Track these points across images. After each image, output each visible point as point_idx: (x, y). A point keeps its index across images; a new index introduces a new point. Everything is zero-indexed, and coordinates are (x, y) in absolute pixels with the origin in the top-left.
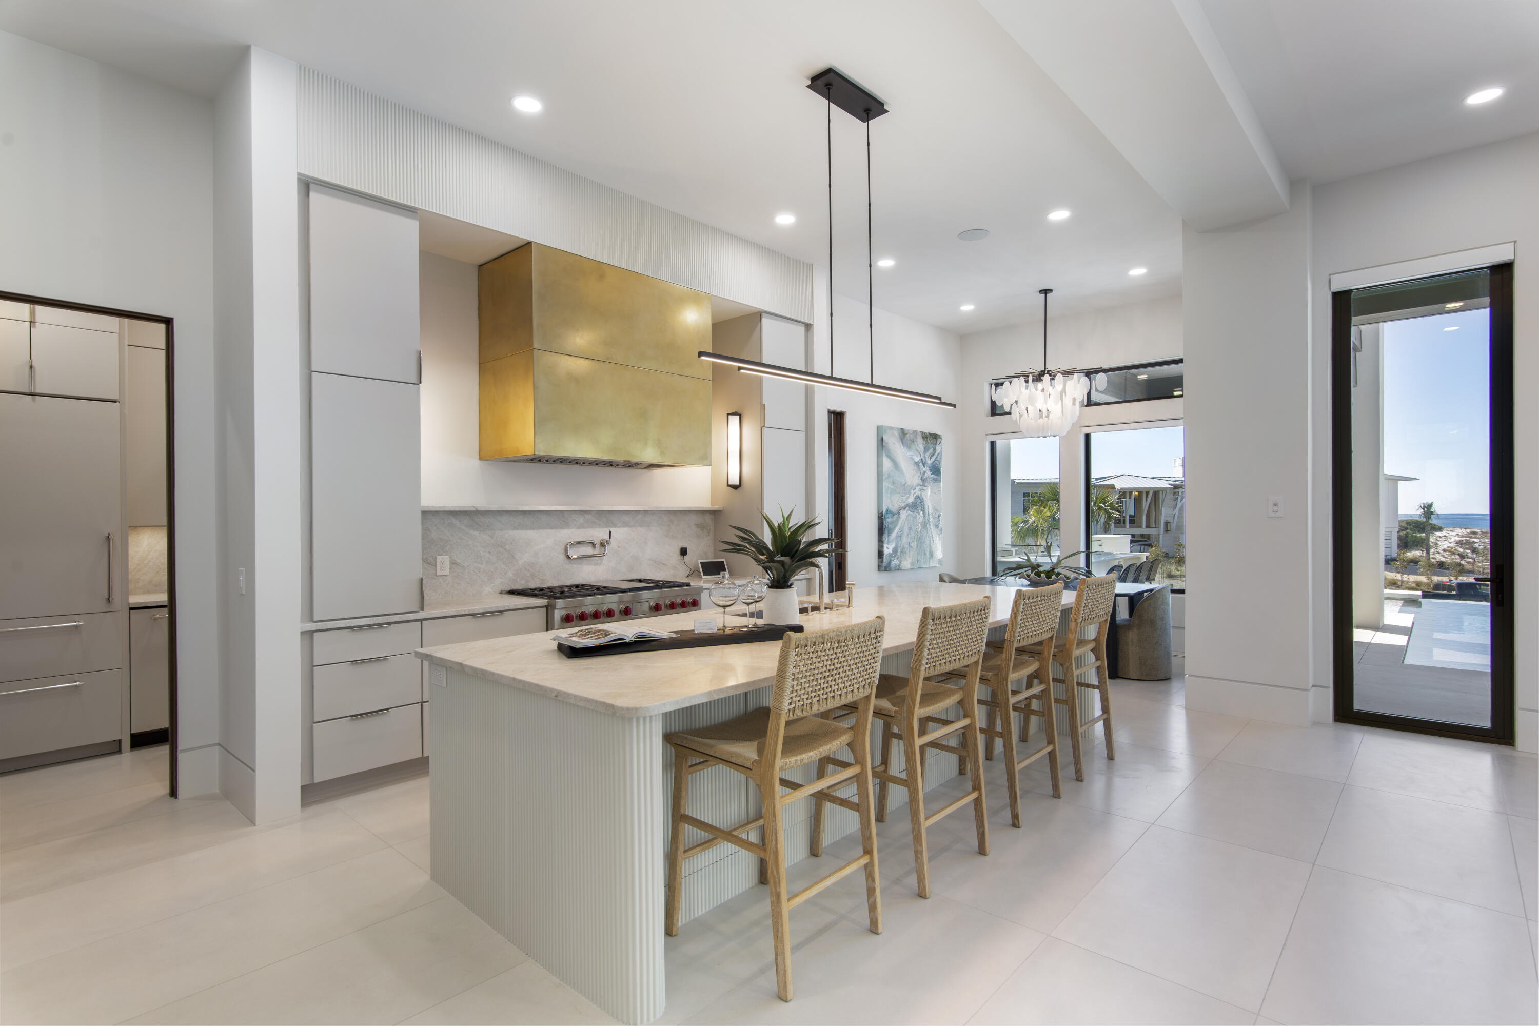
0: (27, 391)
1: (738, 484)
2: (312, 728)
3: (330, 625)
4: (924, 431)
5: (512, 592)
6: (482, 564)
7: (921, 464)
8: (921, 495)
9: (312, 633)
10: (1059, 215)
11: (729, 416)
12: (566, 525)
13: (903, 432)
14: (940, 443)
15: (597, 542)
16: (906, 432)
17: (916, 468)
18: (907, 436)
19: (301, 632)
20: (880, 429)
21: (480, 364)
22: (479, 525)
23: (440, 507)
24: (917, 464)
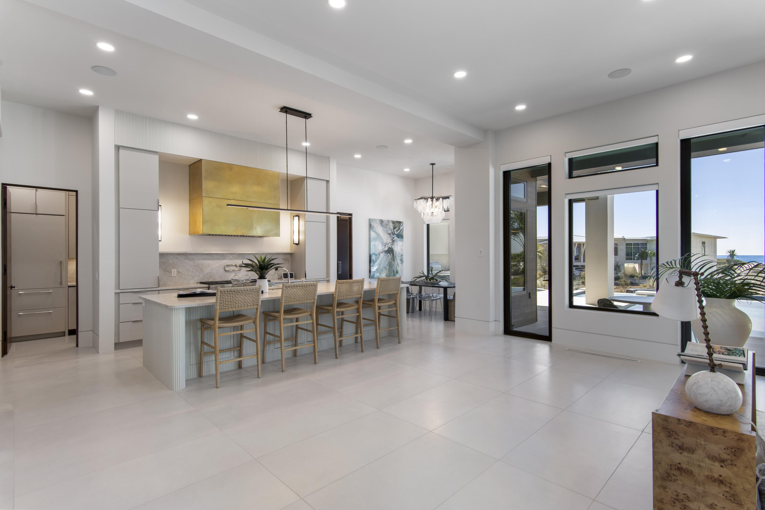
0: (35, 213)
1: (298, 243)
2: (119, 324)
3: (125, 291)
4: (393, 220)
5: (201, 283)
6: (189, 272)
7: (392, 234)
8: (392, 247)
9: (119, 293)
10: (408, 141)
11: (294, 217)
12: (224, 259)
13: (382, 221)
14: (402, 225)
15: (238, 265)
16: (383, 221)
17: (389, 236)
18: (384, 222)
19: (115, 293)
20: (370, 221)
21: (189, 200)
22: (189, 258)
23: (172, 252)
24: (390, 234)
